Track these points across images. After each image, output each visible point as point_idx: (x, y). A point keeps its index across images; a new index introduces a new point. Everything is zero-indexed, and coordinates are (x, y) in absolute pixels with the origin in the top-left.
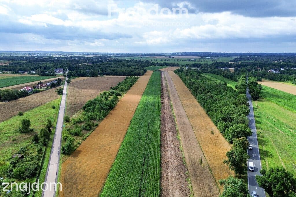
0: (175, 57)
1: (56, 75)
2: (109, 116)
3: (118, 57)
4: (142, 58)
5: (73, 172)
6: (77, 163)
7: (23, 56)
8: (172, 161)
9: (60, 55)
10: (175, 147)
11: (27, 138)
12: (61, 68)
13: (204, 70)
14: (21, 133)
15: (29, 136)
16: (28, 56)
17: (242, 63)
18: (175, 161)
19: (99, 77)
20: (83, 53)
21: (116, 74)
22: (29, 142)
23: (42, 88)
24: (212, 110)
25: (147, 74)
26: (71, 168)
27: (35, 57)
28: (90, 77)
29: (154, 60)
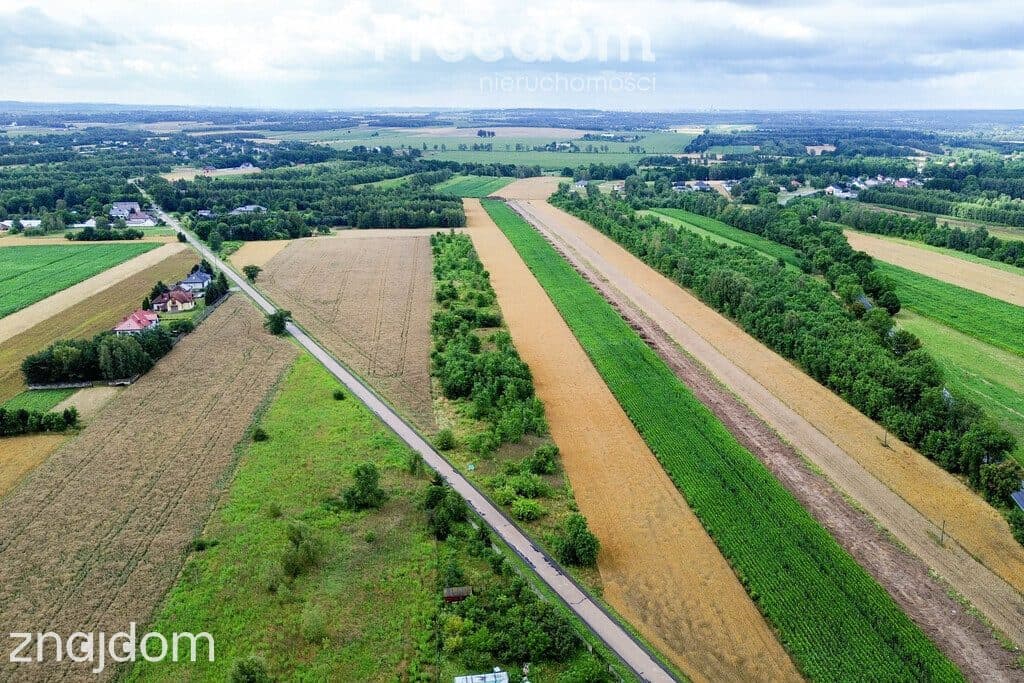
0: (500, 133)
4: (377, 134)
5: (659, 616)
8: (868, 547)
10: (831, 500)
11: (401, 527)
12: (125, 199)
13: (643, 193)
14: (357, 511)
15: (400, 518)
17: (727, 158)
18: (873, 544)
19: (322, 240)
22: (424, 540)
23: (180, 309)
28: (285, 238)
29: (436, 147)
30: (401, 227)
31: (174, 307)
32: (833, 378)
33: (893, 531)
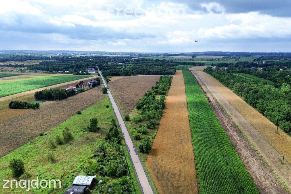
0: (198, 57)
1: (90, 74)
2: (164, 115)
3: (141, 56)
4: (164, 57)
5: (160, 170)
6: (160, 161)
7: (49, 55)
8: (252, 161)
9: (84, 54)
10: (246, 146)
11: (98, 137)
12: (92, 67)
13: (232, 69)
14: (89, 132)
15: (100, 135)
16: (53, 55)
17: (267, 62)
18: (254, 160)
19: (133, 77)
20: (106, 53)
21: (149, 73)
22: (102, 141)
23: (85, 87)
24: (268, 110)
25: (178, 74)
26: (157, 167)
27: (61, 57)
28: (124, 76)
29: (178, 60)
30: (156, 75)
31: (84, 87)
32: (266, 112)
33: (265, 157)
